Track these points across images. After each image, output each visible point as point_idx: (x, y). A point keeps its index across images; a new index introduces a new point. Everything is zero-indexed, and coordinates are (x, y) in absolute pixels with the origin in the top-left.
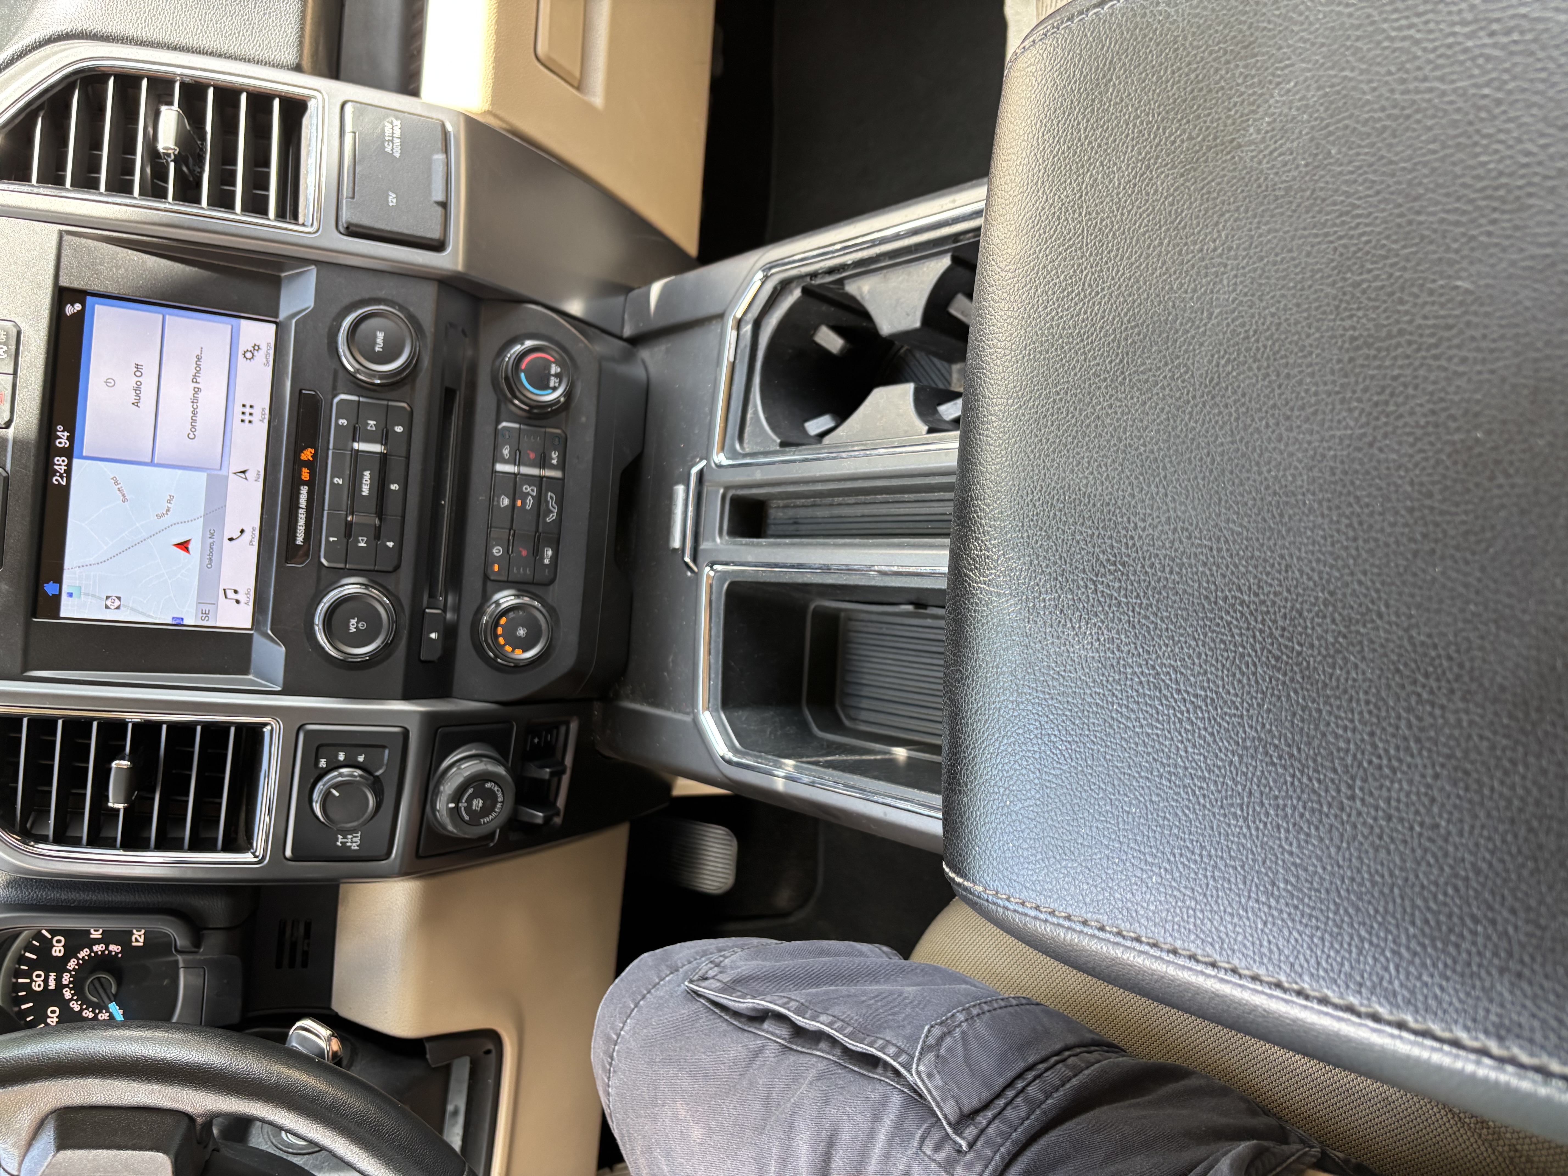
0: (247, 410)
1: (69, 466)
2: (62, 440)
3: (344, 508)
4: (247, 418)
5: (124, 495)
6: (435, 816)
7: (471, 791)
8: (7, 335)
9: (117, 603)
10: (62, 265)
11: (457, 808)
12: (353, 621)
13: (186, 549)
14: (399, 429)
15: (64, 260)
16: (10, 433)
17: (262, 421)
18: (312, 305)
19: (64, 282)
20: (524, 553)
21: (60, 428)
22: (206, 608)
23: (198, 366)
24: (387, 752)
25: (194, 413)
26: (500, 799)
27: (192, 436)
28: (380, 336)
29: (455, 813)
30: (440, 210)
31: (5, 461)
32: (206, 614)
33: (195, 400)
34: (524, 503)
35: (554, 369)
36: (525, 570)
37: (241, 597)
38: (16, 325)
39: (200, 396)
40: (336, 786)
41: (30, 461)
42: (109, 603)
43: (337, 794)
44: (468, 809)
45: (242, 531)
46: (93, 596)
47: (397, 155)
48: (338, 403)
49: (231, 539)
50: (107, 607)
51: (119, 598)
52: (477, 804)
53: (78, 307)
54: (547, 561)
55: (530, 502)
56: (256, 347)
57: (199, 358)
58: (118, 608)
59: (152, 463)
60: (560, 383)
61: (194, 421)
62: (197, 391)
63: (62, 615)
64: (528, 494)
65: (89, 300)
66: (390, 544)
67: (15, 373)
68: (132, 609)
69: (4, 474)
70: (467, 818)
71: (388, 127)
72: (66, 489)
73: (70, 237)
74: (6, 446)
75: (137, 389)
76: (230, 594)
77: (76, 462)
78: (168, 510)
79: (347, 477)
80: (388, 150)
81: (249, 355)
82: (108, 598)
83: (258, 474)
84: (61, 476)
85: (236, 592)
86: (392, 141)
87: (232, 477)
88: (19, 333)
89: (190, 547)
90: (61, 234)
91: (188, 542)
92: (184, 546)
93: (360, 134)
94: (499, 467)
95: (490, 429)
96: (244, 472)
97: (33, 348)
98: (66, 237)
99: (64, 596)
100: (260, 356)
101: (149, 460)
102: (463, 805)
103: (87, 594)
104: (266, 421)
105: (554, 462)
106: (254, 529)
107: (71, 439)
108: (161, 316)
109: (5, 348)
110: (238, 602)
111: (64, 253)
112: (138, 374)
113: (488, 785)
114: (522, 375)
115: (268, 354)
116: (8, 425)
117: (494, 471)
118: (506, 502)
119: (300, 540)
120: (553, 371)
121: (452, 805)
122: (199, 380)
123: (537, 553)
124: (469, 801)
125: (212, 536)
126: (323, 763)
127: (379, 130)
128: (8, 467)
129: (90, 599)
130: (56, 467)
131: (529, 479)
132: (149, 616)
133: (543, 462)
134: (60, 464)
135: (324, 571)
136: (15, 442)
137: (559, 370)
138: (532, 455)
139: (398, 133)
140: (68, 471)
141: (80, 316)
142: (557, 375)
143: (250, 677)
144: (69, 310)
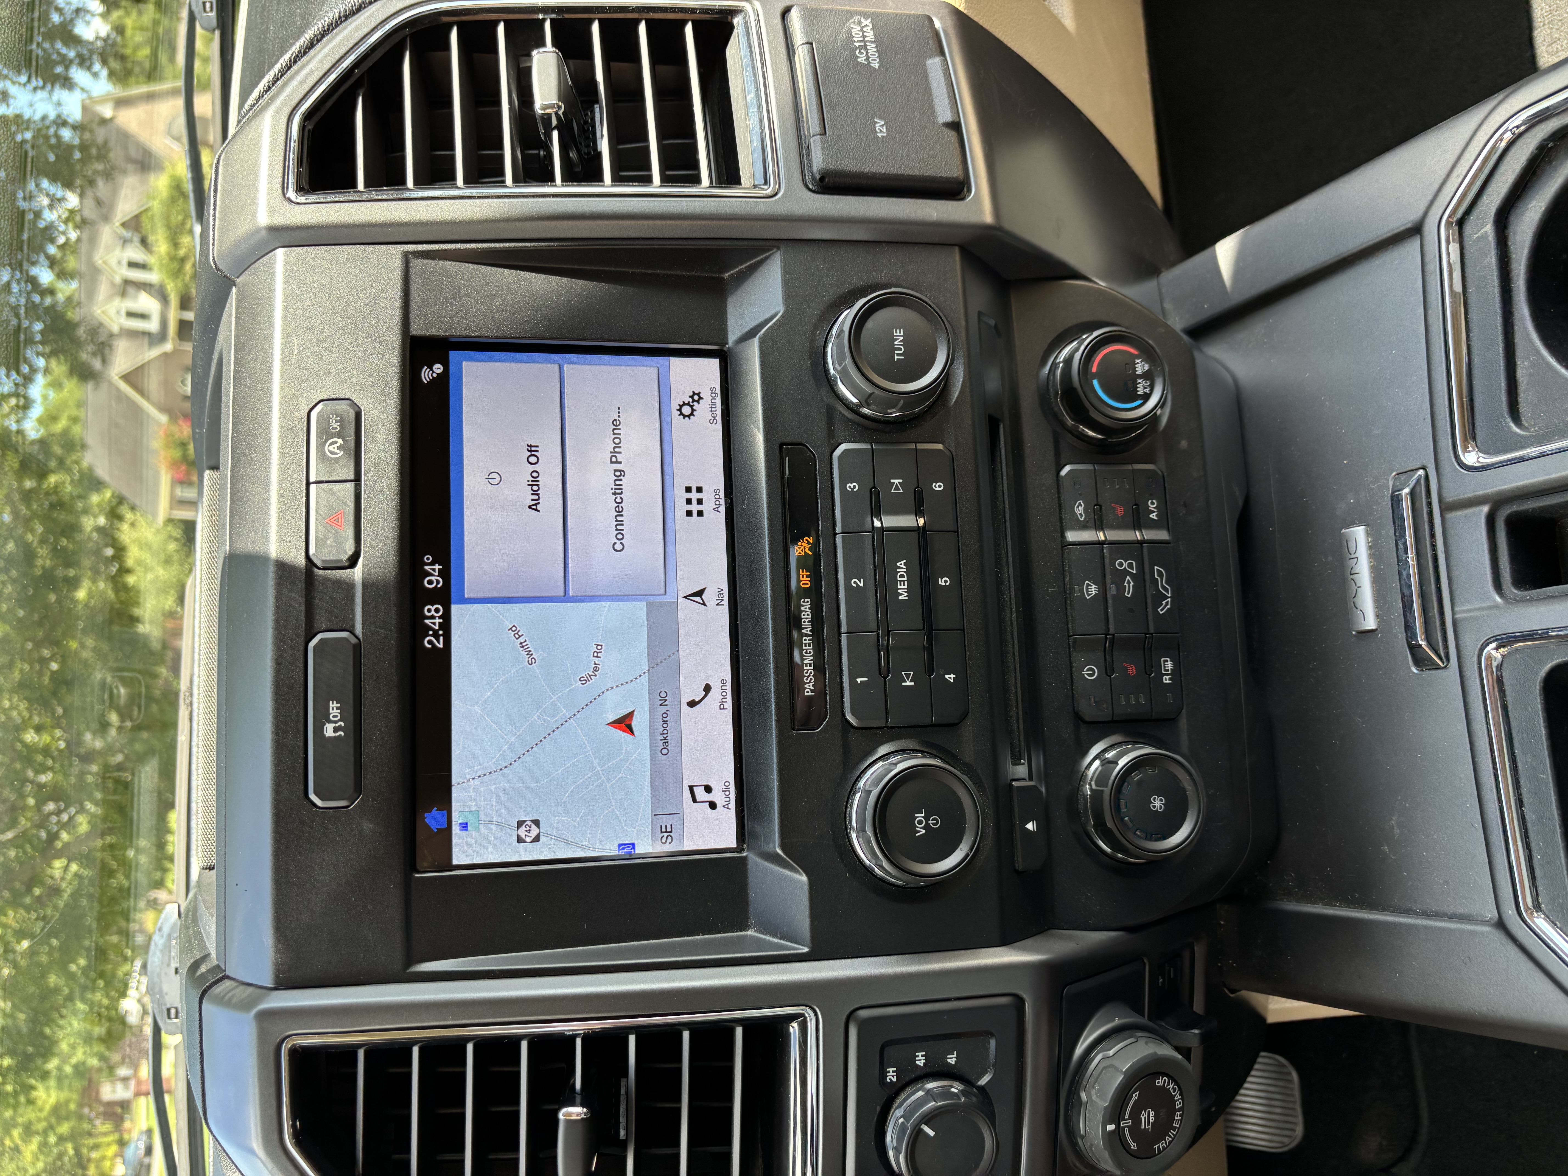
0: (694, 496)
1: (446, 618)
2: (433, 580)
3: (873, 626)
4: (695, 508)
5: (529, 654)
6: (1074, 1144)
7: (1135, 1096)
8: (341, 422)
9: (535, 831)
10: (413, 305)
11: (1119, 1130)
12: (920, 816)
13: (630, 730)
14: (938, 487)
15: (415, 296)
16: (358, 573)
17: (716, 510)
18: (781, 310)
19: (417, 329)
20: (1132, 670)
21: (427, 558)
22: (666, 821)
23: (616, 436)
24: (993, 1043)
25: (619, 512)
26: (1178, 1105)
27: (618, 547)
28: (899, 335)
29: (1116, 1140)
30: (952, 135)
31: (353, 620)
32: (667, 832)
33: (618, 490)
34: (1121, 588)
35: (1141, 367)
36: (1137, 699)
37: (716, 796)
38: (354, 405)
39: (624, 482)
40: (928, 1119)
41: (390, 615)
42: (522, 832)
43: (932, 1133)
44: (1135, 1129)
45: (707, 689)
46: (499, 823)
47: (876, 65)
48: (840, 457)
49: (692, 704)
50: (520, 840)
51: (537, 823)
52: (1148, 1118)
53: (438, 368)
54: (1167, 680)
55: (1129, 584)
56: (696, 397)
57: (616, 424)
58: (537, 839)
59: (565, 597)
60: (1152, 387)
61: (619, 523)
62: (620, 474)
63: (455, 862)
64: (1125, 573)
65: (453, 355)
66: (950, 677)
67: (357, 480)
68: (558, 838)
69: (354, 640)
70: (1133, 1146)
71: (856, 31)
72: (445, 655)
73: (420, 261)
74: (353, 596)
75: (534, 483)
76: (700, 793)
77: (455, 609)
78: (596, 669)
79: (870, 575)
80: (862, 59)
81: (686, 410)
82: (520, 824)
83: (720, 593)
84: (436, 635)
85: (708, 789)
86: (865, 47)
87: (683, 604)
88: (358, 416)
89: (634, 724)
90: (407, 258)
91: (630, 715)
92: (625, 723)
93: (818, 43)
94: (1072, 536)
95: (1048, 479)
96: (700, 593)
97: (381, 436)
98: (415, 263)
99: (456, 830)
100: (702, 408)
101: (562, 593)
102: (1126, 1123)
103: (489, 823)
104: (722, 509)
105: (1153, 516)
106: (723, 682)
107: (445, 574)
108: (556, 367)
109: (340, 441)
110: (713, 805)
111: (414, 287)
112: (533, 460)
113: (1159, 1082)
114: (1095, 382)
115: (714, 404)
116: (353, 561)
117: (1065, 545)
118: (1093, 590)
119: (809, 689)
120: (1139, 371)
121: (1111, 1127)
122: (620, 457)
123: (1151, 668)
124: (1135, 1116)
125: (663, 703)
126: (891, 1075)
127: (842, 36)
128: (359, 629)
129: (494, 831)
130: (427, 621)
131: (1122, 548)
132: (584, 847)
133: (1138, 520)
134: (432, 613)
135: (853, 736)
136: (365, 584)
137: (1147, 367)
138: (1120, 511)
139: (870, 36)
140: (446, 625)
141: (443, 381)
142: (1147, 376)
143: (750, 932)
144: (426, 375)
